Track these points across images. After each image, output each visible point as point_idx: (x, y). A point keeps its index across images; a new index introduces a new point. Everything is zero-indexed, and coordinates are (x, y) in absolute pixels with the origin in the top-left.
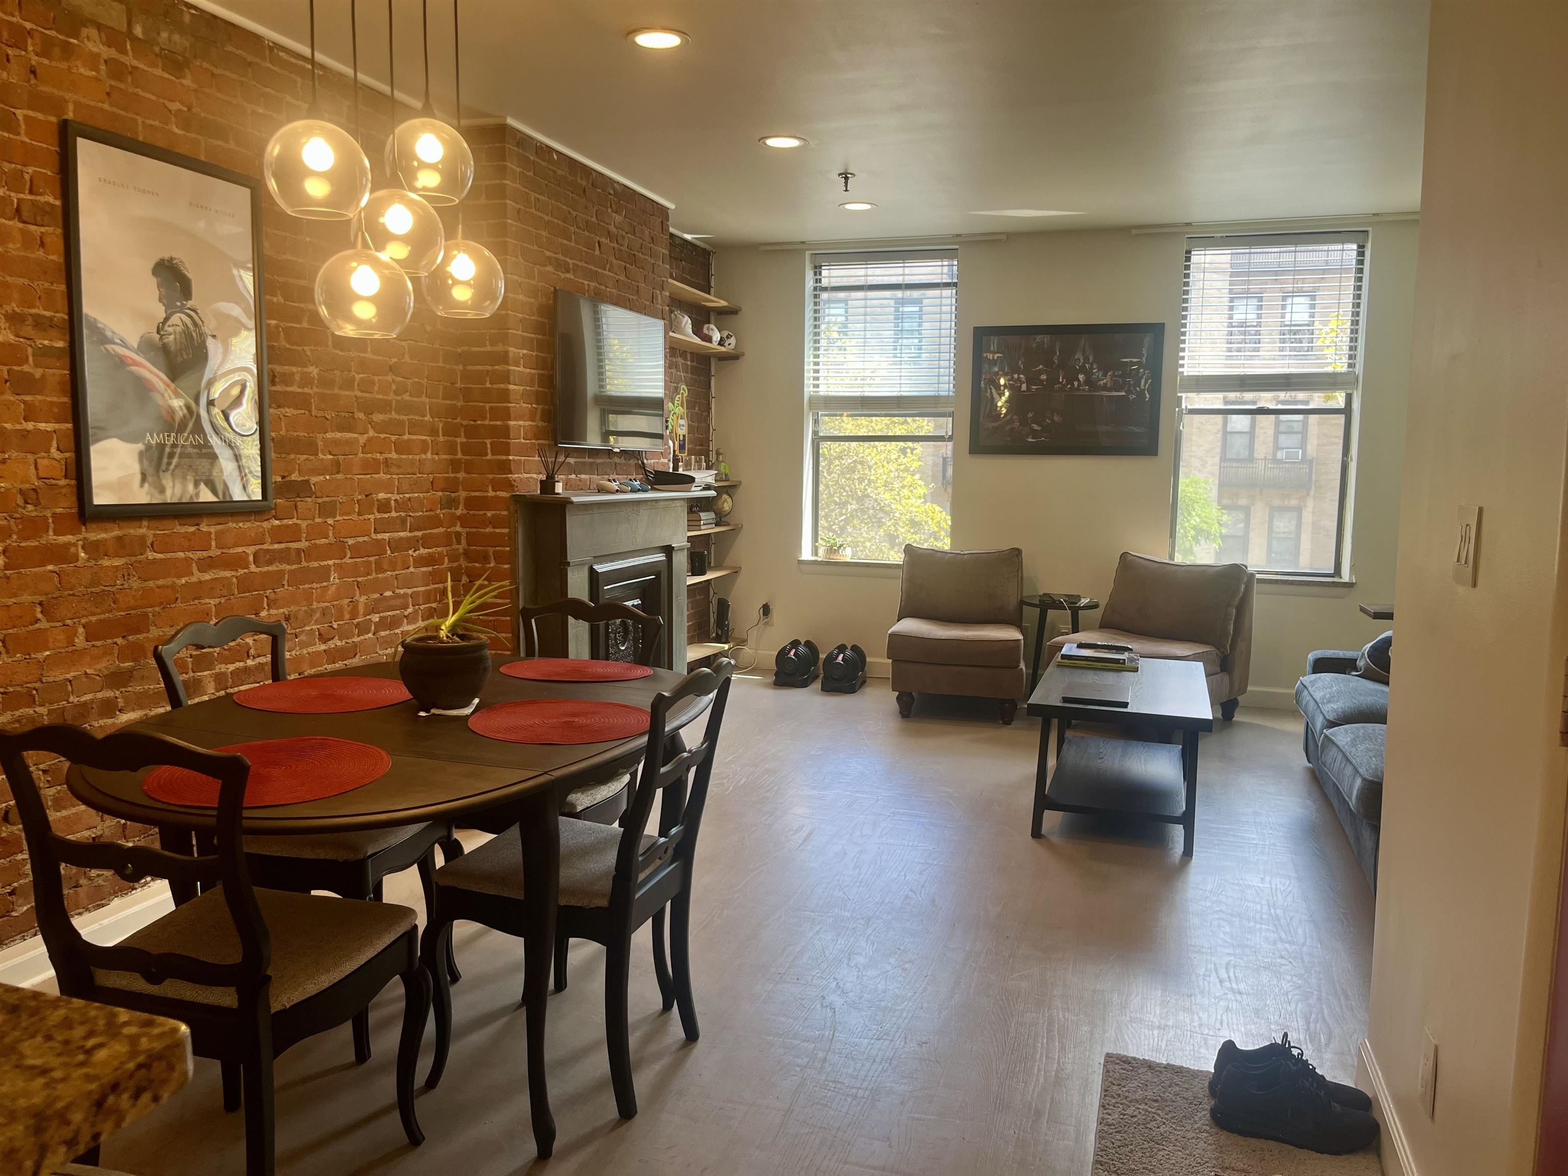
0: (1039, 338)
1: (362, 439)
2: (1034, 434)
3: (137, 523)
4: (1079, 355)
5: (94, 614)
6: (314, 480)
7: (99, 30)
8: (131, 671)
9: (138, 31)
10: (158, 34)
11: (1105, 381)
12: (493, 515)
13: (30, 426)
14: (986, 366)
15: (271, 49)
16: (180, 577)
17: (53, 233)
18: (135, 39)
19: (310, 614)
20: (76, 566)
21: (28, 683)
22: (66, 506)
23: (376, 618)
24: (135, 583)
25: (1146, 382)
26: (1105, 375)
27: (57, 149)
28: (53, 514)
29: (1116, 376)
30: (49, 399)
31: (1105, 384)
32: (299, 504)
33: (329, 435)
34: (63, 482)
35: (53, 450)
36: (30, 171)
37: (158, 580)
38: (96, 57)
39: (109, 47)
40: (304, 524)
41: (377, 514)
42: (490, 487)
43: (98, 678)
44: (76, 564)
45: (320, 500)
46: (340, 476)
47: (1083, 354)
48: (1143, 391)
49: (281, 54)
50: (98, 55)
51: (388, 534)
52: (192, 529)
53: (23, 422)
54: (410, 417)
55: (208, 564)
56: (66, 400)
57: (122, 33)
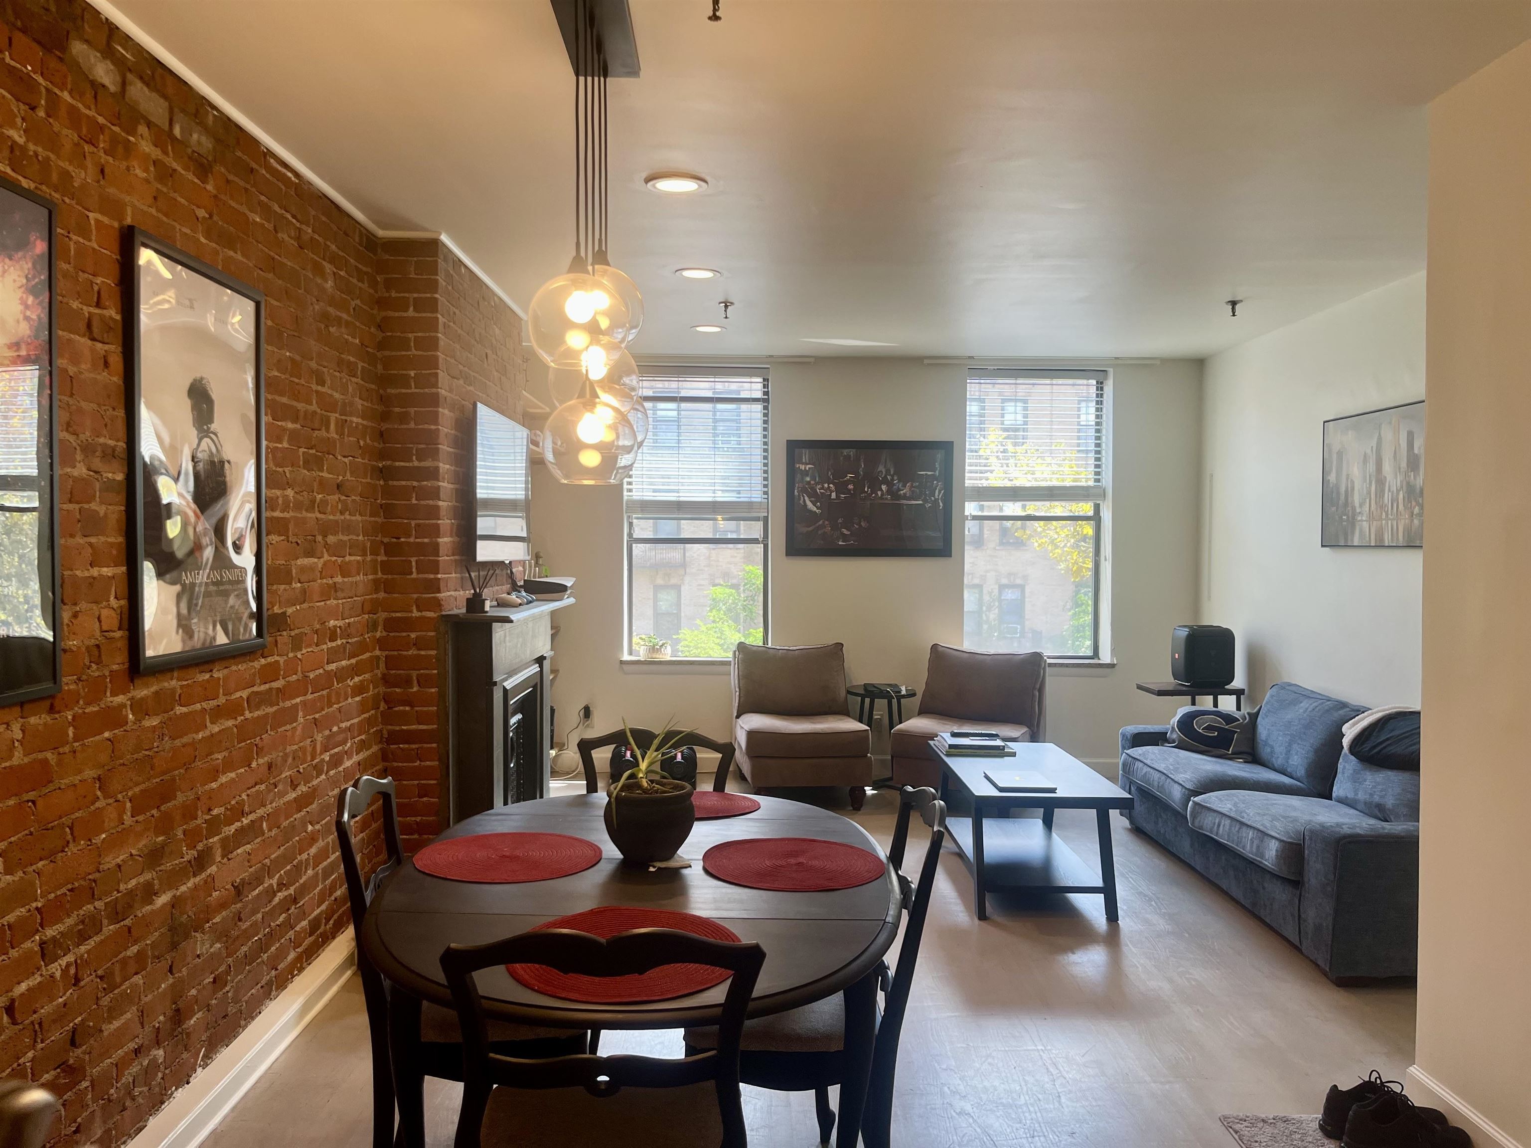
0: (845, 452)
1: (320, 563)
2: (845, 538)
3: (169, 675)
4: (881, 468)
5: (137, 784)
6: (290, 611)
7: (149, 128)
8: (163, 846)
9: (177, 131)
10: (191, 135)
11: (904, 491)
12: (417, 637)
13: (95, 572)
14: (799, 476)
15: (265, 155)
16: (197, 732)
17: (114, 350)
18: (173, 138)
19: (285, 759)
20: (125, 731)
21: (90, 874)
22: (118, 662)
23: (326, 757)
24: (167, 743)
25: (939, 492)
26: (905, 486)
27: (119, 257)
28: (111, 671)
29: (915, 487)
30: (109, 540)
31: (905, 494)
32: (278, 638)
33: (299, 562)
34: (118, 634)
35: (112, 598)
36: (98, 282)
37: (182, 737)
38: (147, 156)
39: (156, 146)
40: (281, 660)
41: (329, 643)
42: (414, 607)
43: (140, 859)
44: (125, 728)
45: (293, 633)
46: (305, 605)
47: (885, 467)
48: (936, 500)
49: (272, 161)
50: (149, 155)
51: (335, 664)
52: (207, 676)
53: (90, 568)
54: (351, 537)
55: (218, 714)
56: (121, 539)
57: (164, 130)
